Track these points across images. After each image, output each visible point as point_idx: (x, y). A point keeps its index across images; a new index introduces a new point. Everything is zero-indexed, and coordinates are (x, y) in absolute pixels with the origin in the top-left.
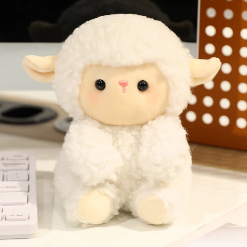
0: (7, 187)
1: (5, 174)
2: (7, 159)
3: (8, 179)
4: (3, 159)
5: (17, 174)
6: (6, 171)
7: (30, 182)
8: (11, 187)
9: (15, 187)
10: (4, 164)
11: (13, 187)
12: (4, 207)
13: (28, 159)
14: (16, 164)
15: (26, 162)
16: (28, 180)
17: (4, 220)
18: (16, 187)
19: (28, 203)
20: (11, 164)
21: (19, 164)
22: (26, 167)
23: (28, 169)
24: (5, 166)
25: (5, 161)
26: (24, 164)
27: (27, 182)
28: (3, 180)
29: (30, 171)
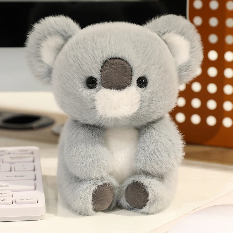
1: (13, 166)
2: (14, 154)
3: (16, 169)
4: (9, 154)
5: (23, 165)
6: (13, 163)
7: (36, 172)
9: (22, 176)
10: (11, 157)
11: (20, 176)
12: (14, 193)
13: (32, 153)
14: (22, 157)
15: (31, 155)
16: (34, 170)
17: (14, 204)
18: (24, 176)
19: (35, 190)
20: (17, 157)
21: (25, 157)
22: (31, 159)
23: (33, 162)
24: (12, 159)
25: (12, 155)
26: (29, 157)
27: (33, 172)
28: (11, 171)
29: (35, 164)
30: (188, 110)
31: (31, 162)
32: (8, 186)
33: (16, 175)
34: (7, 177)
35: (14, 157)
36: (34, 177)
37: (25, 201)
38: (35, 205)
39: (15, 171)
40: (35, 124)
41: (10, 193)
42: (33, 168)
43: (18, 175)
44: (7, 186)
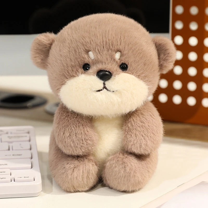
0: (13, 155)
1: (11, 145)
2: (11, 133)
3: (14, 148)
4: (7, 133)
5: (20, 145)
6: (11, 142)
7: (32, 151)
8: (17, 155)
9: (20, 155)
10: (9, 137)
11: (18, 155)
12: (12, 171)
13: (28, 133)
14: (19, 137)
16: (31, 149)
17: (13, 181)
18: (21, 155)
19: (32, 168)
20: (15, 137)
21: (22, 137)
22: (28, 139)
23: (30, 141)
24: (10, 139)
25: (9, 135)
26: (26, 136)
27: (29, 151)
28: (9, 150)
29: (31, 142)
30: (170, 91)
31: (28, 141)
32: (7, 165)
33: (13, 154)
34: (6, 155)
35: (12, 137)
36: (31, 156)
37: (23, 179)
38: (33, 183)
39: (12, 149)
40: (29, 104)
41: (8, 171)
42: (29, 147)
43: (15, 154)
44: (5, 164)
